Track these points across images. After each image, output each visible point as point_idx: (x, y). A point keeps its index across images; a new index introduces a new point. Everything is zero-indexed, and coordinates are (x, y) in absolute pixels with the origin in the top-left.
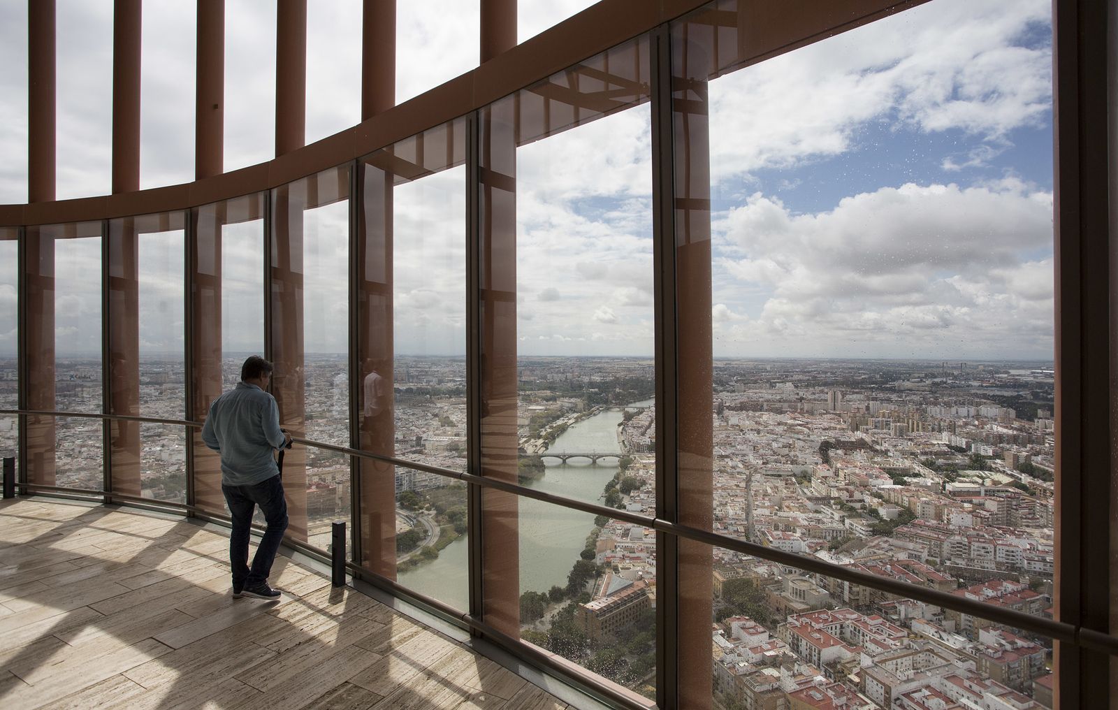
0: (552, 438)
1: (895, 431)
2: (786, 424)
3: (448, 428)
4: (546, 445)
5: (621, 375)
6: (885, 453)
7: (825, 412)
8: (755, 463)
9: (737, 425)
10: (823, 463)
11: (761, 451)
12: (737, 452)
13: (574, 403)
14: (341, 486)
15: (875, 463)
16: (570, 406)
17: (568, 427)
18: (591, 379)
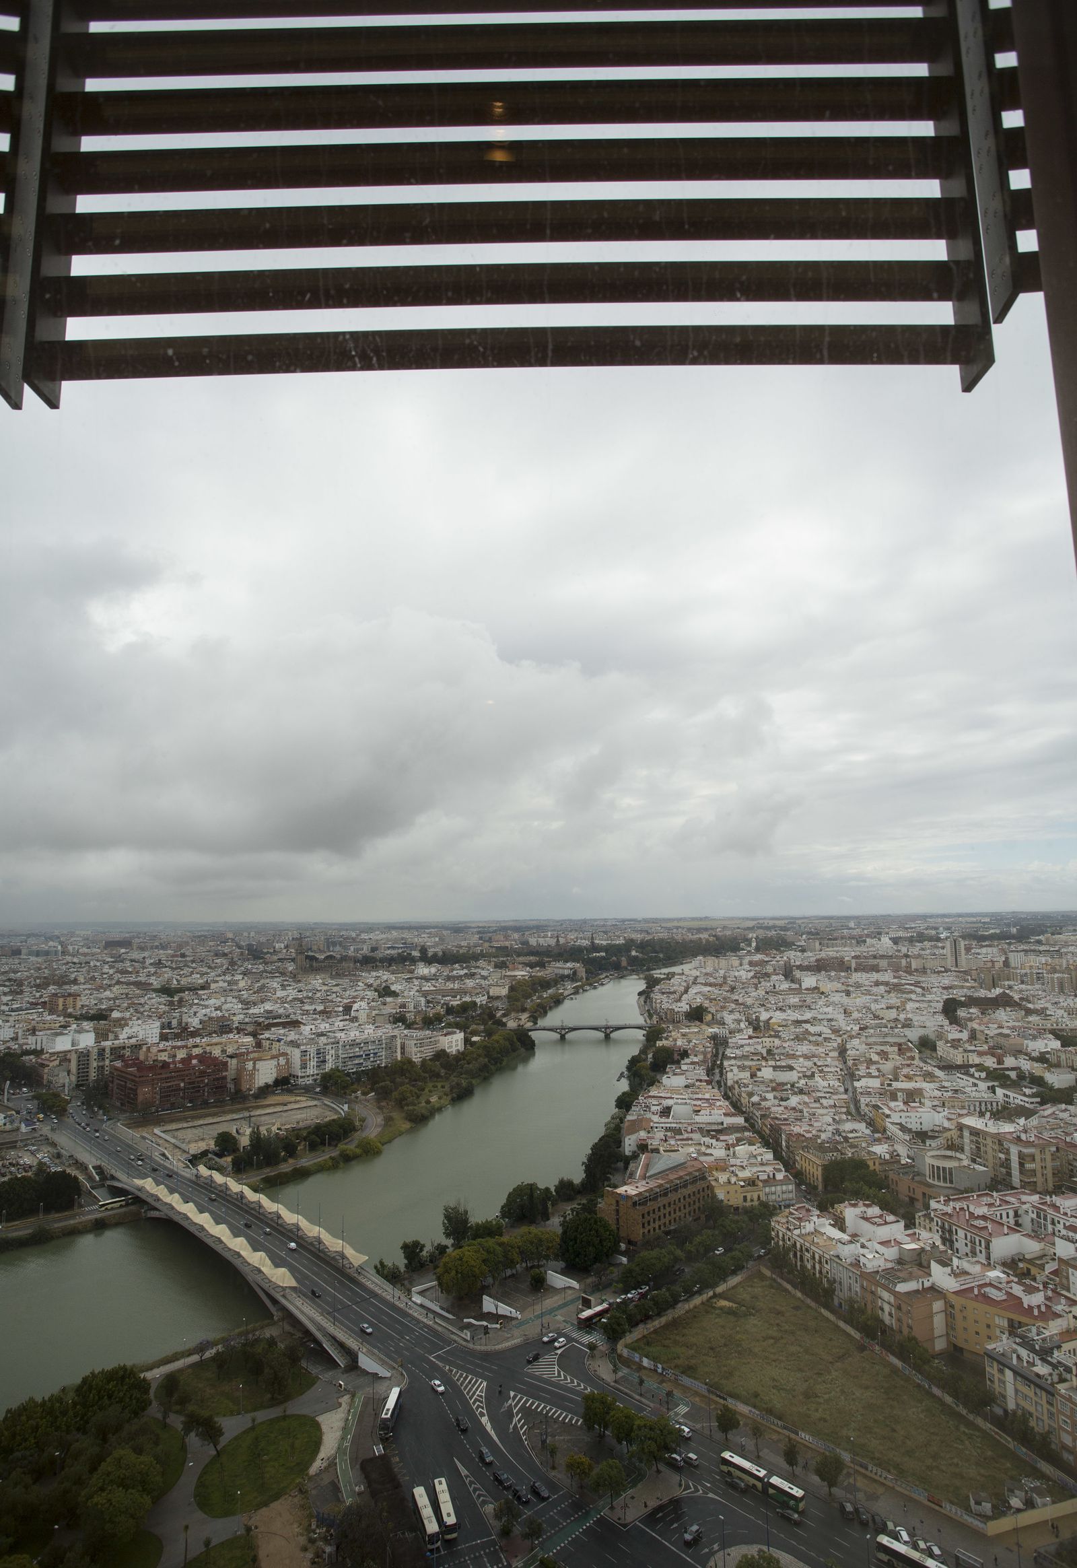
0: (541, 1010)
1: (1053, 986)
2: (886, 984)
3: (389, 999)
4: (534, 1020)
5: (638, 937)
6: (1041, 1012)
7: (943, 969)
8: (849, 1029)
9: (816, 988)
10: (951, 1024)
11: (856, 1015)
12: (820, 1017)
13: (571, 969)
14: (234, 1061)
15: (1029, 1022)
16: (566, 972)
17: (564, 998)
18: (593, 943)
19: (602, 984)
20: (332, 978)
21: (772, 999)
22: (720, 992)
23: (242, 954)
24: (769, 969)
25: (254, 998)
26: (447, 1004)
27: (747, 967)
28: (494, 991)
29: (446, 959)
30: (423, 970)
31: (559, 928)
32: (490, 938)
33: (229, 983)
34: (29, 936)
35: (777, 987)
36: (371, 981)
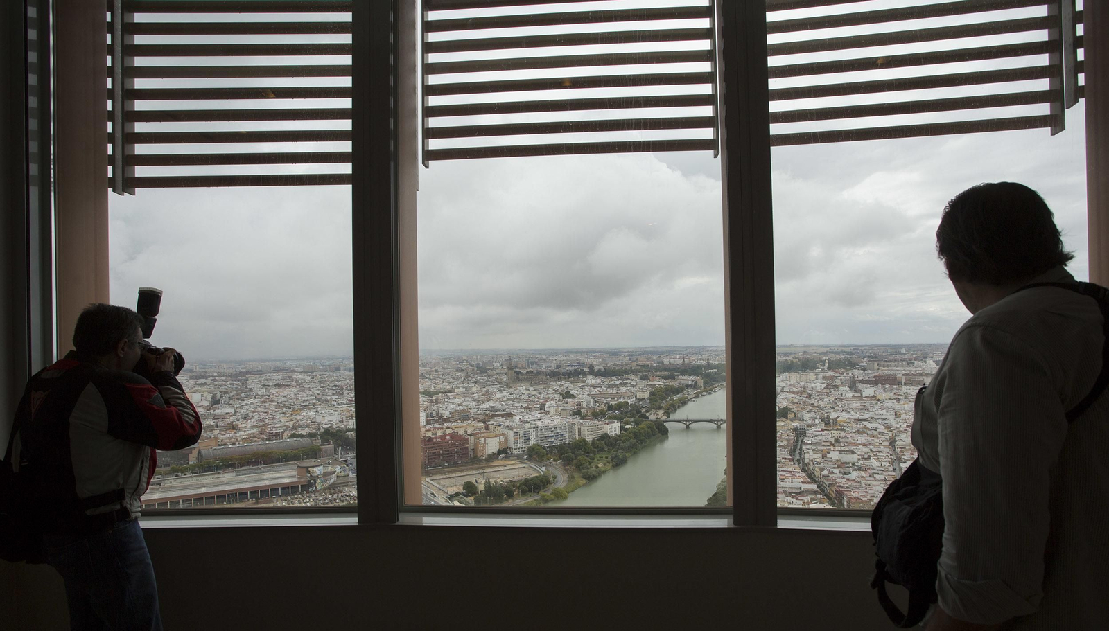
0: (673, 408)
3: (569, 400)
4: (668, 415)
8: (898, 426)
9: (874, 396)
11: (904, 416)
12: (876, 417)
13: (694, 380)
14: (472, 438)
16: (690, 383)
17: (688, 400)
18: (708, 362)
19: (715, 391)
20: (532, 385)
21: (839, 403)
22: (801, 398)
23: (473, 370)
24: (838, 382)
25: (482, 398)
26: (608, 404)
27: (821, 381)
28: (640, 395)
29: (606, 373)
30: (591, 380)
31: (684, 352)
32: (637, 359)
33: (466, 388)
34: (343, 359)
35: (843, 395)
36: (557, 388)
